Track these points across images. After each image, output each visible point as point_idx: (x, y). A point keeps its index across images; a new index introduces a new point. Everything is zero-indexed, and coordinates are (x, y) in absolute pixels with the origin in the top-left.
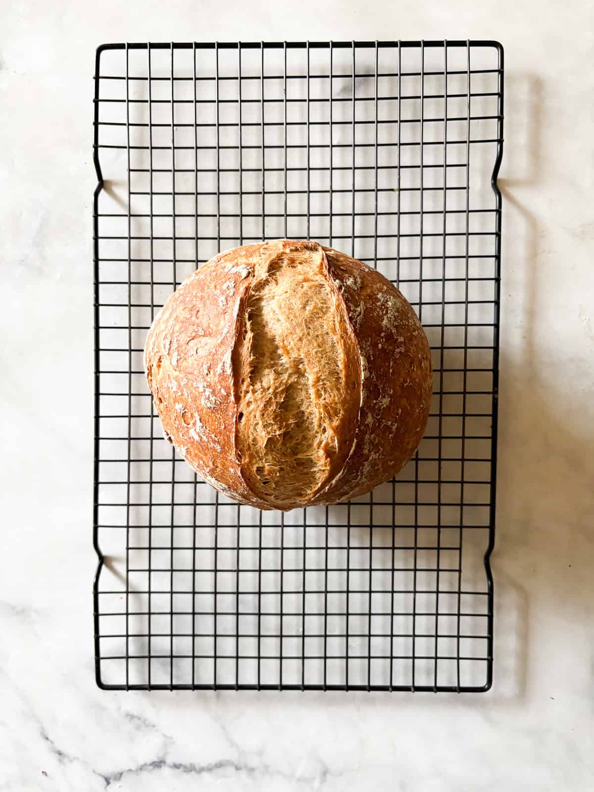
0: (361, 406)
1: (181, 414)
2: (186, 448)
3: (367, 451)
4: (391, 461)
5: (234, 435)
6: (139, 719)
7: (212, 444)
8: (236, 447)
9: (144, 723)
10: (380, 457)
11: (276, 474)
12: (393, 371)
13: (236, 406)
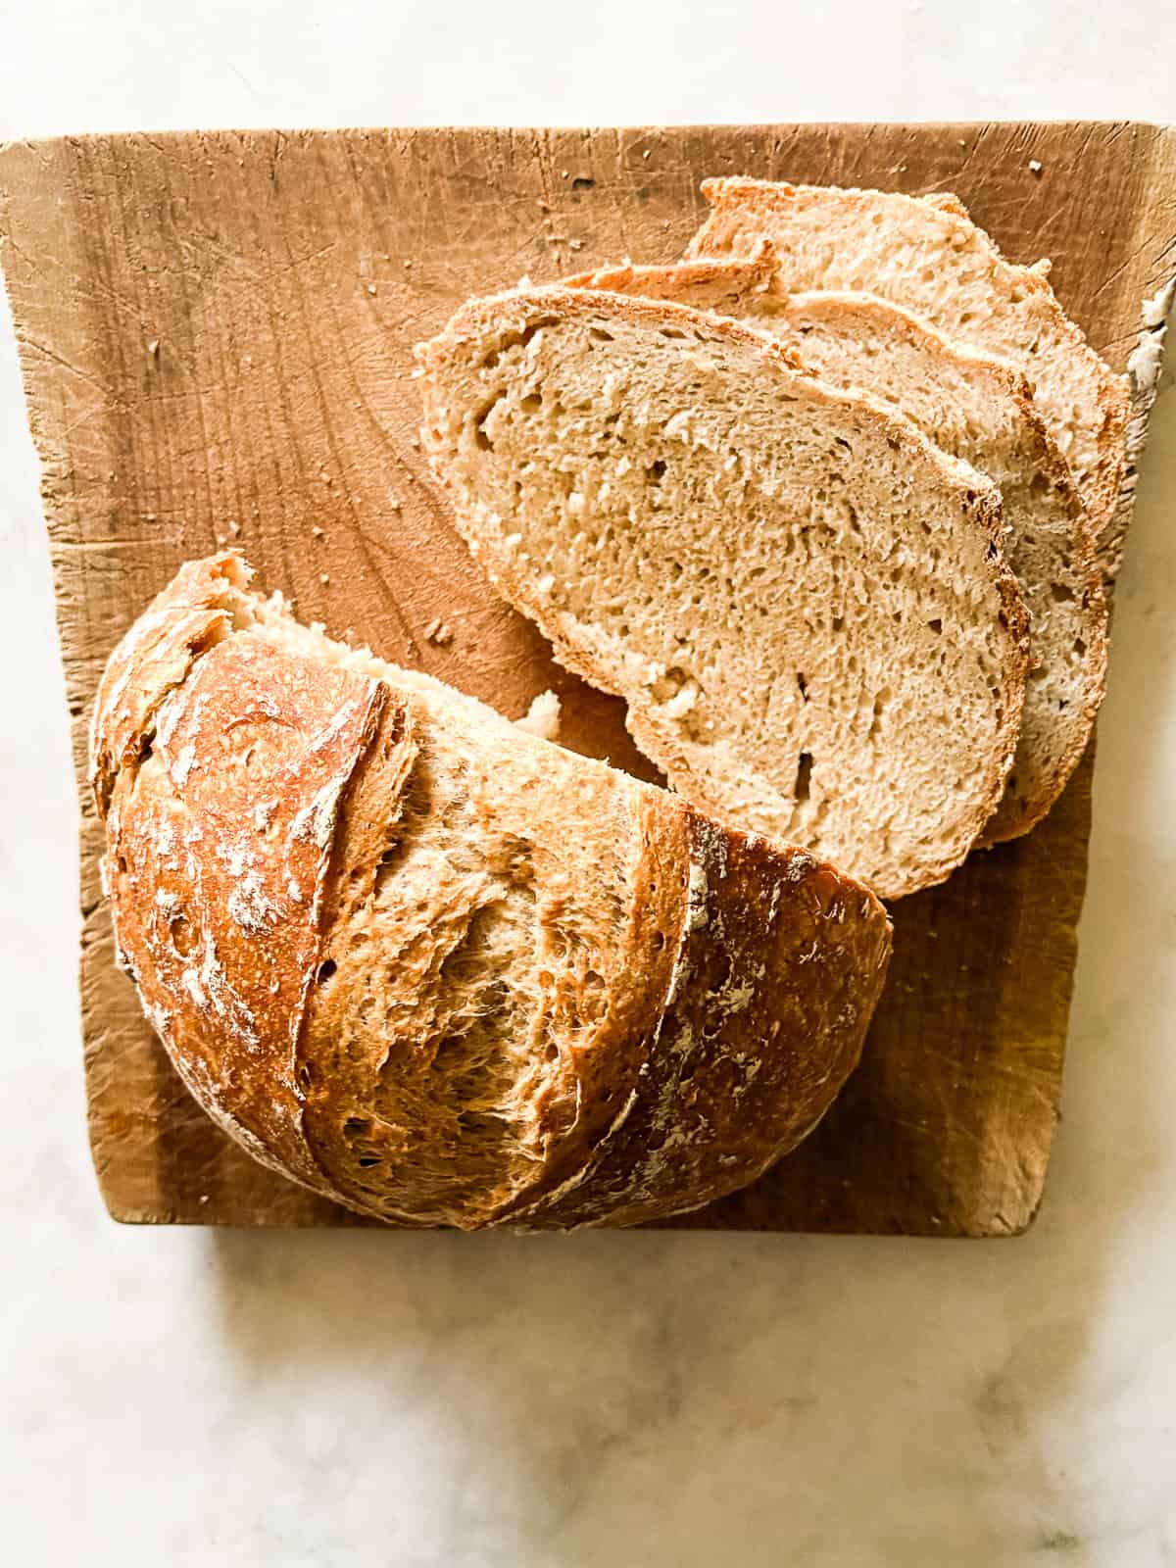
0: (667, 1003)
1: (169, 923)
2: (167, 1014)
3: (661, 1123)
4: (728, 1156)
5: (299, 1017)
7: (236, 1027)
8: (300, 1054)
10: (698, 1142)
11: (402, 1145)
12: (778, 915)
13: (318, 937)
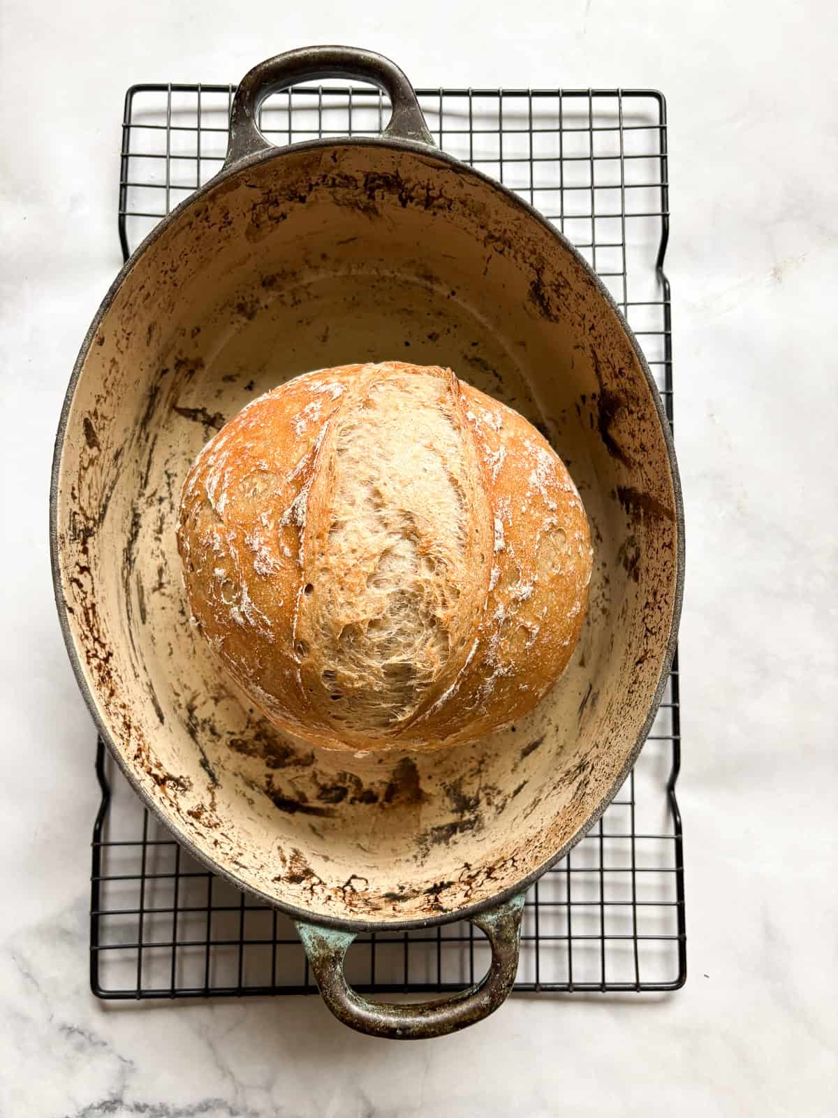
1: (221, 585)
2: (222, 639)
3: (491, 661)
6: (82, 1033)
7: (261, 631)
8: (298, 636)
9: (90, 1039)
10: (509, 674)
11: (353, 684)
13: (303, 573)
